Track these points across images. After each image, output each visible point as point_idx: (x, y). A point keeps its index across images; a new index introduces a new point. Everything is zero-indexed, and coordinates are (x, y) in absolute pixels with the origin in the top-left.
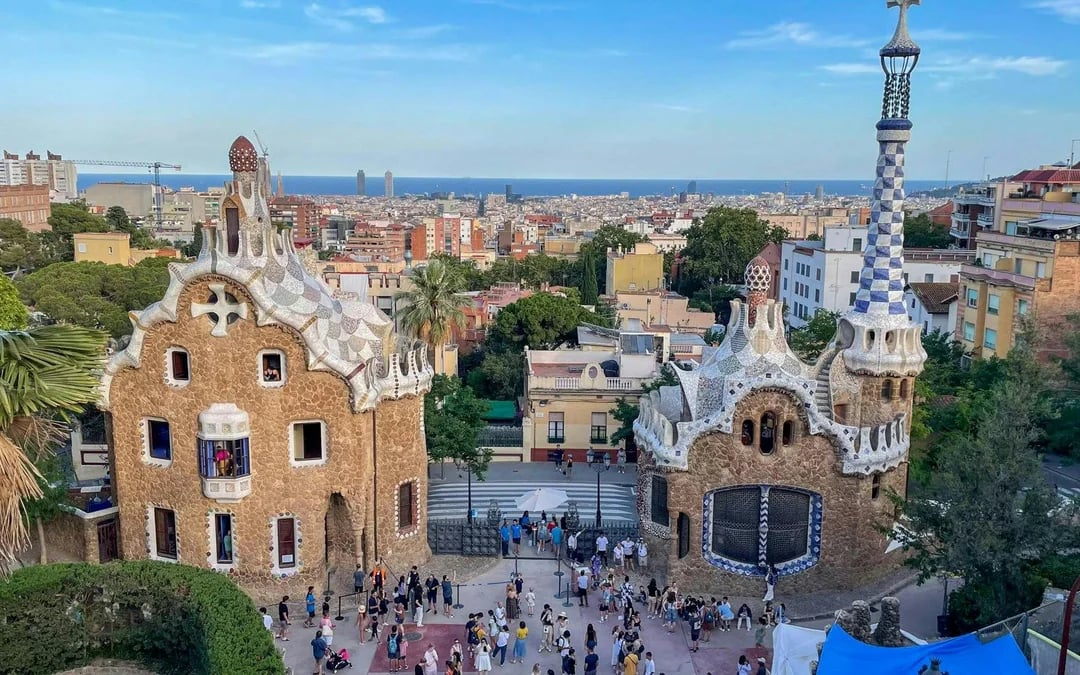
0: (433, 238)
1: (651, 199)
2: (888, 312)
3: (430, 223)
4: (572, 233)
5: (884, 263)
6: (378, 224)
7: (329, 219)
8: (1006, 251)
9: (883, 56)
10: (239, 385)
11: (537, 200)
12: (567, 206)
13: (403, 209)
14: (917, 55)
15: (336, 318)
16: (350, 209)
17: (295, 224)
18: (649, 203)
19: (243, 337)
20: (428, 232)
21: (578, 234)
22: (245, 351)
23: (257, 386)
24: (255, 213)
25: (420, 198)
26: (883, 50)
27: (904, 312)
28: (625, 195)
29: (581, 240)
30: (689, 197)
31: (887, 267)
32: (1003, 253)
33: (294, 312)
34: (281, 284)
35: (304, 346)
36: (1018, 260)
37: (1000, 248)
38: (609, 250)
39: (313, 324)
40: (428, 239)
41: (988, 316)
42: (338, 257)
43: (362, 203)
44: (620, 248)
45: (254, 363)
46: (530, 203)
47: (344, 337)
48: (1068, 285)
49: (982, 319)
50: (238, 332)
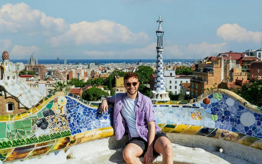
0: (74, 74)
1: (131, 64)
2: (161, 90)
3: (74, 71)
4: (107, 72)
5: (159, 79)
6: (60, 71)
7: (48, 70)
8: (199, 75)
9: (156, 33)
10: (2, 112)
11: (103, 64)
12: (110, 66)
13: (68, 67)
14: (163, 32)
15: (29, 94)
16: (55, 67)
17: (39, 72)
18: (130, 65)
19: (3, 100)
20: (73, 73)
21: (109, 73)
22: (3, 103)
23: (6, 112)
24: (8, 69)
25: (73, 64)
26: (156, 31)
27: (164, 90)
28: (124, 63)
29: (109, 74)
30: (140, 63)
31: (160, 79)
32: (198, 76)
33: (16, 93)
34: (14, 86)
35: (19, 102)
36: (201, 77)
37: (197, 74)
38: (116, 76)
39: (21, 96)
40: (73, 74)
41: (196, 90)
42: (50, 80)
43: (58, 66)
44: (118, 76)
45: (5, 106)
46: (101, 65)
47: (30, 99)
48: (211, 83)
49: (194, 91)
50: (1, 98)
